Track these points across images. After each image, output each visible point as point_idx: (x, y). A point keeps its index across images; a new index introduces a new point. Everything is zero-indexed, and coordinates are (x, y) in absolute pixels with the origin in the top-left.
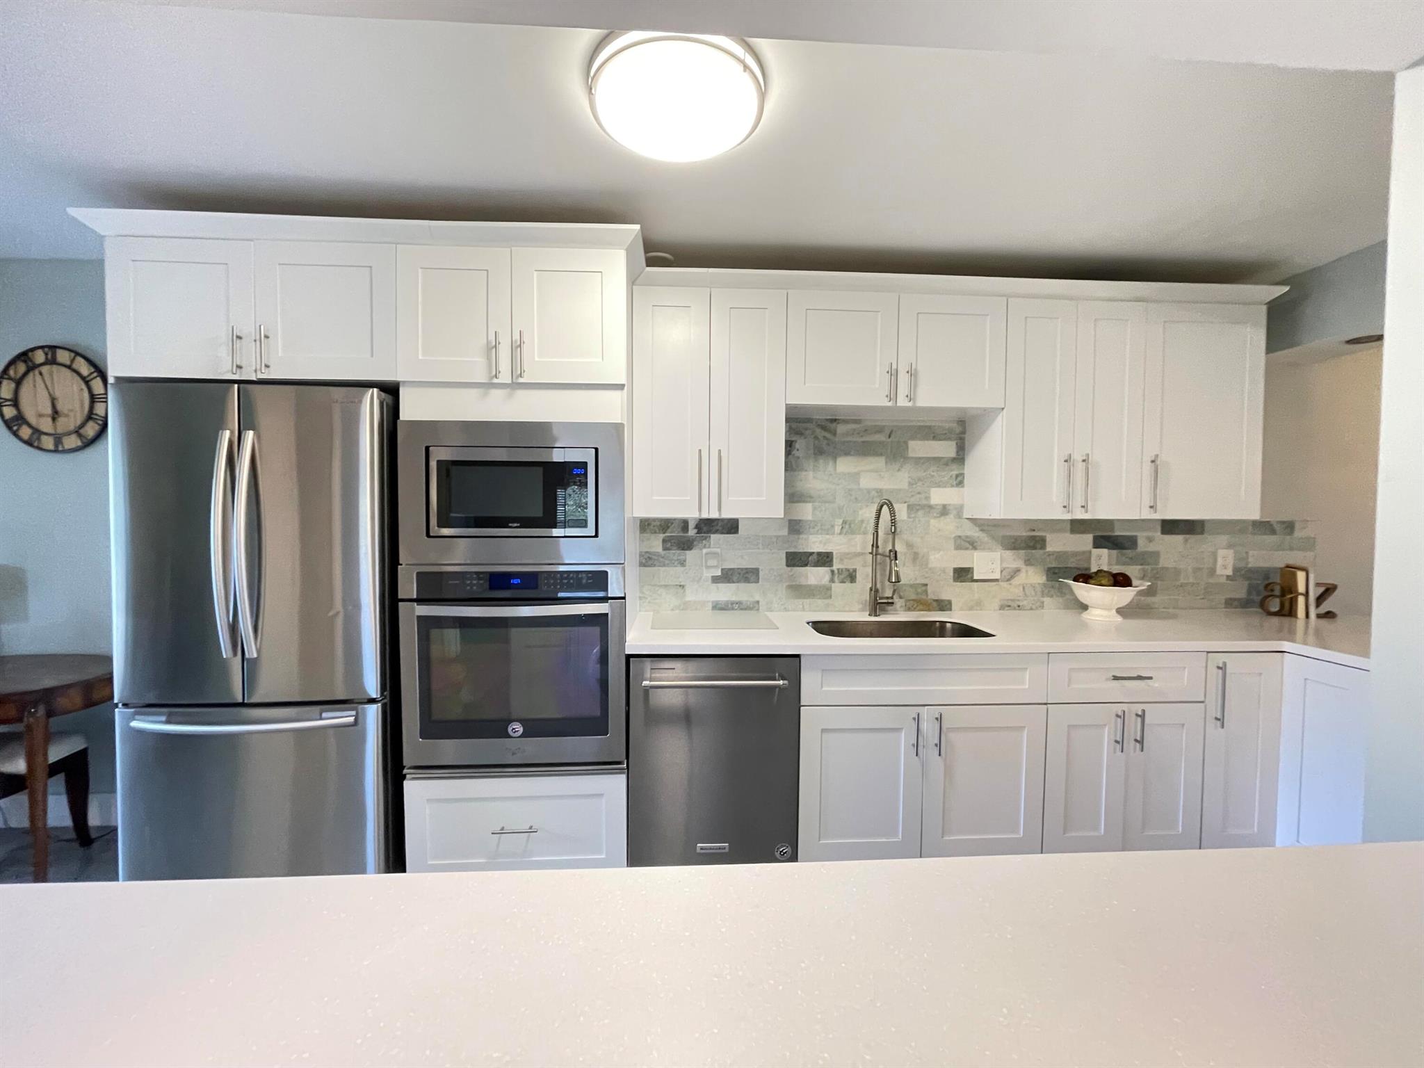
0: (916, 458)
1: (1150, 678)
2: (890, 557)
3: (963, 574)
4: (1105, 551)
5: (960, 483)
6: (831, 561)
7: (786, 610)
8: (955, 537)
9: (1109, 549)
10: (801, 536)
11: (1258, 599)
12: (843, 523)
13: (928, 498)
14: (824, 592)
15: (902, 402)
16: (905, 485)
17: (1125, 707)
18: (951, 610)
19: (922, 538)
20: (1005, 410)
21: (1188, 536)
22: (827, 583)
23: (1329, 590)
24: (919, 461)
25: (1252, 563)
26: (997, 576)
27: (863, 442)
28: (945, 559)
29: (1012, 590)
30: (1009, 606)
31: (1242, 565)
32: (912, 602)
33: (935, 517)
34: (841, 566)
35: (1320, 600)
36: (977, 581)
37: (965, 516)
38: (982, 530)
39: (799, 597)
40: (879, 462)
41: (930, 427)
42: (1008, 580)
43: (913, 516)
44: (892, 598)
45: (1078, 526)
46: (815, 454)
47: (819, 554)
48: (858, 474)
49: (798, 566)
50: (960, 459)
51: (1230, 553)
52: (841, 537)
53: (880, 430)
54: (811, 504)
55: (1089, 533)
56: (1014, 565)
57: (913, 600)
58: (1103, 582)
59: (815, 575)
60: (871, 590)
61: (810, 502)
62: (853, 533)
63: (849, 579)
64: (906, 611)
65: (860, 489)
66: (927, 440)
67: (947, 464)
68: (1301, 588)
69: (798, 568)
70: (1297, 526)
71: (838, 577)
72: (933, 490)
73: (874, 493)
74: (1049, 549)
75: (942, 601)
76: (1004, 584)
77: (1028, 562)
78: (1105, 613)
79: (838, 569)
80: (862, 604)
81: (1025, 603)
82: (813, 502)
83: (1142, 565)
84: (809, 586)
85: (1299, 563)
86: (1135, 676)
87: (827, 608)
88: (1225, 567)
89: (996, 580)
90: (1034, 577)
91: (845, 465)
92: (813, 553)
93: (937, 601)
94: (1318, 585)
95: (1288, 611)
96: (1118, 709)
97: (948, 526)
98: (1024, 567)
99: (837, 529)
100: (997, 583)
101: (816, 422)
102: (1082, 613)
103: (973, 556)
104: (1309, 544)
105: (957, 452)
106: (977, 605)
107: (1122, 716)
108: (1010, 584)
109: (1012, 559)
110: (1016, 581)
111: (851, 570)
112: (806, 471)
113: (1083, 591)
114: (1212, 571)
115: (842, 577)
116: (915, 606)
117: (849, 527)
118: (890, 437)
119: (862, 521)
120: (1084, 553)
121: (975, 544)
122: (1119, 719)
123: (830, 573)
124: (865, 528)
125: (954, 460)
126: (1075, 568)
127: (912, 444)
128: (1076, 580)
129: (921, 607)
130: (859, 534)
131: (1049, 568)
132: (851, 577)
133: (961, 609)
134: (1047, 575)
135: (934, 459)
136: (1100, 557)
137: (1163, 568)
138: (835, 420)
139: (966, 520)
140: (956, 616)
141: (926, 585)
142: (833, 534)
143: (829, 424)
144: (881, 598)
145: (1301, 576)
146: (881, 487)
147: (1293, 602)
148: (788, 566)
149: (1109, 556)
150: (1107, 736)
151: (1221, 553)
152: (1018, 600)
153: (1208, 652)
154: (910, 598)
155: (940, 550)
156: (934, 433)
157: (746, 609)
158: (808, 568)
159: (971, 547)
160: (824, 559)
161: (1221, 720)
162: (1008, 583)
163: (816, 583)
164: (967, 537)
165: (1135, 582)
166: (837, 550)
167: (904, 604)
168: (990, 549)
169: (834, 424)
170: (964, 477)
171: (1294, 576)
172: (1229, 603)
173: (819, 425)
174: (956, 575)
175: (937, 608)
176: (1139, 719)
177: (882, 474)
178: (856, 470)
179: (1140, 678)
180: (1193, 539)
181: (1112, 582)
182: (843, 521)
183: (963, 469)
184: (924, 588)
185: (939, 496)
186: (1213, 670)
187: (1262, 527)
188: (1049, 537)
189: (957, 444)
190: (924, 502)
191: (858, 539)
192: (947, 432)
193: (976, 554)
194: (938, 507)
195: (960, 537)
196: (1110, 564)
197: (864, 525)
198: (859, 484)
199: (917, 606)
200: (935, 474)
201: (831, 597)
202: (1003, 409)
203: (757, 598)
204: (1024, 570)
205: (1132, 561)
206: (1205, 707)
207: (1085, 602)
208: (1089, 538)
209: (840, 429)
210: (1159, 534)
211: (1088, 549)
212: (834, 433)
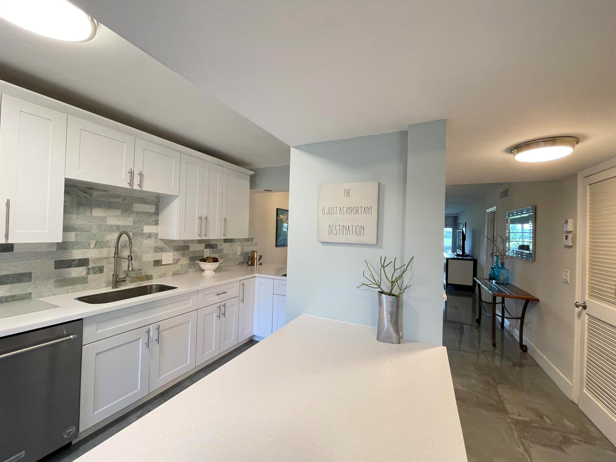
0: (137, 212)
1: (227, 292)
2: (128, 259)
3: (157, 263)
4: (208, 250)
5: (156, 223)
6: (88, 262)
7: (53, 295)
8: (154, 247)
9: (209, 248)
10: (67, 251)
11: (246, 261)
12: (96, 243)
13: (143, 230)
14: (83, 280)
15: (136, 187)
16: (131, 224)
17: (220, 304)
18: (152, 279)
19: (140, 248)
20: (179, 197)
21: (231, 243)
22: (85, 275)
23: (261, 257)
24: (138, 213)
25: (245, 251)
26: (172, 262)
27: (109, 202)
28: (150, 257)
29: (177, 267)
30: (176, 274)
31: (242, 251)
32: (134, 278)
33: (146, 239)
34: (93, 265)
35: (259, 259)
36: (164, 265)
37: (159, 238)
38: (166, 244)
39: (63, 286)
40: (118, 212)
41: (144, 198)
42: (176, 263)
43: (135, 238)
44: (125, 278)
45: (200, 242)
46: (77, 205)
47: (80, 260)
48: (106, 217)
49: (64, 268)
50: (157, 213)
51: (240, 247)
52: (95, 250)
53: (118, 196)
54: (74, 233)
55: (203, 243)
56: (178, 257)
57: (135, 277)
58: (210, 261)
59: (76, 272)
60: (114, 275)
61: (75, 231)
62: (102, 247)
63: (99, 271)
64: (131, 283)
65: (107, 225)
66: (143, 204)
67: (151, 215)
68: (256, 258)
69: (63, 269)
70: (254, 239)
71: (92, 271)
72: (145, 226)
73: (114, 227)
74: (191, 250)
75: (149, 276)
76: (174, 265)
77: (183, 255)
78: (210, 272)
79: (92, 267)
80: (107, 283)
81: (182, 272)
82: (76, 231)
83: (219, 253)
84: (73, 278)
85: (254, 250)
86: (223, 292)
87: (84, 289)
88: (239, 252)
89: (171, 264)
90: (185, 261)
91: (97, 213)
92: (76, 259)
93: (146, 276)
94: (259, 256)
95: (252, 264)
96: (218, 305)
97: (151, 242)
98: (182, 257)
99: (92, 246)
100: (171, 265)
101: (79, 188)
102: (202, 273)
103: (162, 254)
104: (256, 244)
105: (156, 211)
106: (163, 275)
107: (219, 307)
108: (177, 265)
109: (177, 255)
110: (178, 264)
111: (101, 267)
112: (71, 214)
113: (203, 265)
114: (236, 254)
115: (94, 271)
116: (135, 280)
117: (99, 245)
118: (124, 201)
119: (108, 241)
120: (201, 251)
121: (163, 250)
122: (219, 308)
123: (87, 270)
124: (110, 244)
125: (154, 214)
126: (199, 256)
127: (135, 205)
128: (200, 261)
129: (138, 280)
130: (106, 248)
131: (191, 257)
132: (101, 270)
133: (157, 278)
134: (190, 260)
135: (146, 212)
136: (207, 252)
137: (224, 254)
138: (92, 188)
139: (159, 240)
140: (155, 282)
141: (141, 269)
142: (90, 248)
143: (87, 190)
144: (119, 279)
145: (256, 253)
146: (118, 224)
147: (254, 261)
148: (55, 268)
149: (210, 251)
150: (215, 315)
151: (238, 248)
152: (180, 271)
153: (240, 280)
154: (133, 277)
155: (148, 253)
156: (145, 201)
157: (19, 300)
158: (72, 268)
159: (161, 251)
160: (84, 262)
161: (243, 300)
162: (176, 264)
163: (77, 276)
164: (159, 247)
165: (219, 260)
166: (91, 257)
167: (130, 280)
168: (169, 251)
169: (92, 190)
170: (158, 221)
171: (254, 253)
172: (240, 263)
173: (81, 190)
174: (155, 264)
175: (146, 279)
176: (224, 307)
177: (119, 218)
178: (105, 215)
179: (224, 293)
180: (232, 244)
181: (213, 261)
182: (96, 241)
183: (158, 218)
184: (140, 271)
185: (147, 229)
186: (241, 286)
187: (247, 240)
188: (191, 245)
189: (156, 207)
190: (141, 232)
191: (105, 250)
192: (151, 201)
193: (163, 254)
194: (147, 234)
195: (156, 247)
196: (210, 254)
197: (109, 243)
198: (106, 222)
199: (137, 280)
200: (146, 219)
201: (87, 282)
202: (178, 196)
203: (29, 291)
204: (182, 259)
205: (216, 252)
206: (239, 297)
207: (203, 269)
208: (203, 245)
209: (95, 193)
210: (223, 243)
211: (203, 249)
212: (91, 195)
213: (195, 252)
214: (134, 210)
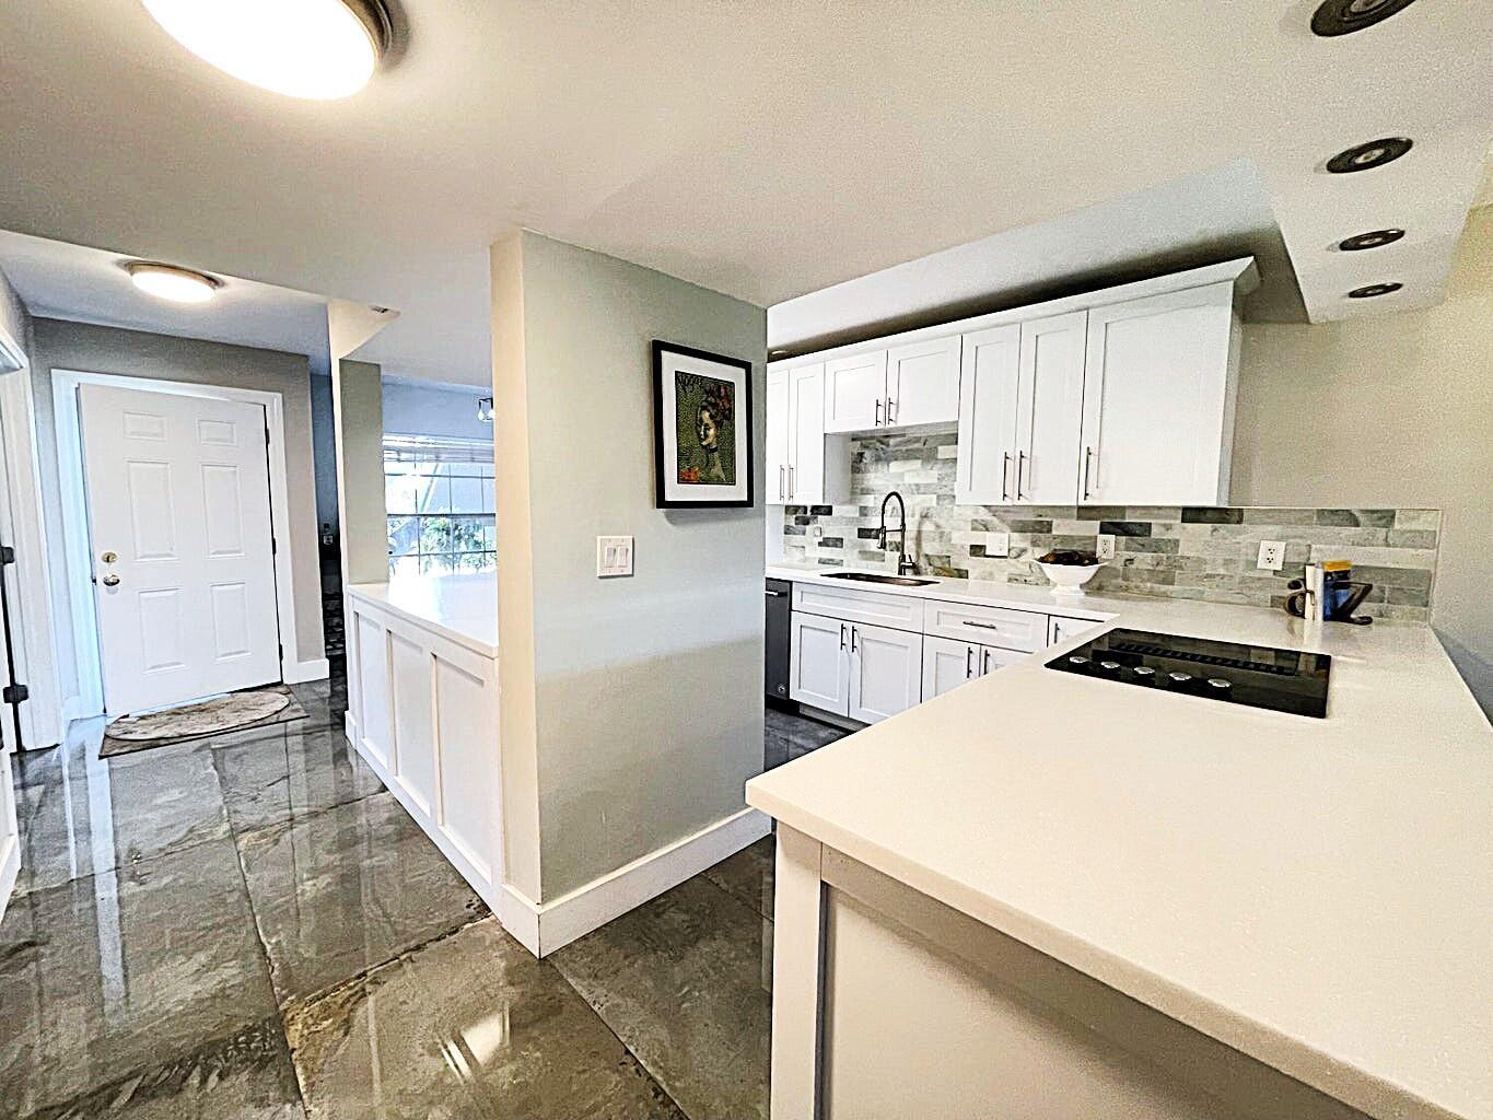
0: (941, 459)
3: (977, 550)
4: (1113, 537)
8: (973, 520)
9: (1117, 535)
13: (952, 490)
16: (935, 480)
18: (967, 578)
19: (947, 520)
20: (960, 422)
21: (1218, 525)
24: (945, 461)
25: (1317, 558)
26: (1005, 553)
27: (907, 450)
28: (964, 538)
29: (1019, 567)
30: (1017, 580)
34: (891, 540)
36: (989, 556)
38: (994, 515)
39: (865, 559)
40: (918, 464)
43: (941, 503)
45: (1085, 512)
47: (877, 530)
48: (903, 474)
51: (1281, 545)
53: (918, 440)
55: (1097, 519)
56: (1021, 545)
61: (872, 494)
63: (896, 549)
65: (904, 485)
69: (865, 539)
70: (1399, 516)
74: (1055, 533)
75: (961, 570)
76: (1012, 561)
77: (1034, 542)
81: (1032, 578)
82: (874, 494)
83: (1155, 552)
84: (871, 552)
89: (1006, 557)
91: (895, 467)
93: (957, 570)
97: (967, 512)
98: (1030, 546)
100: (1005, 559)
101: (878, 439)
103: (986, 535)
106: (989, 577)
108: (1018, 561)
109: (1020, 540)
110: (1022, 559)
114: (1252, 564)
118: (924, 445)
120: (1090, 538)
121: (988, 526)
127: (940, 448)
129: (945, 573)
133: (976, 578)
136: (1105, 542)
137: (1182, 557)
138: (888, 436)
139: (980, 506)
141: (950, 557)
143: (884, 440)
146: (918, 483)
148: (859, 537)
150: (964, 665)
151: (1266, 545)
152: (1025, 576)
155: (960, 530)
159: (984, 528)
162: (1016, 559)
164: (981, 520)
167: (933, 570)
168: (1001, 531)
169: (888, 439)
172: (1274, 601)
174: (973, 550)
175: (957, 576)
177: (920, 472)
178: (902, 471)
184: (948, 559)
187: (1336, 516)
188: (1056, 522)
193: (988, 534)
195: (976, 520)
198: (904, 481)
199: (942, 573)
201: (884, 560)
202: (958, 421)
203: (842, 558)
204: (1031, 550)
208: (1096, 524)
209: (892, 441)
210: (1179, 521)
211: (1093, 534)
212: (888, 445)
213: (1064, 539)
214: (940, 456)
